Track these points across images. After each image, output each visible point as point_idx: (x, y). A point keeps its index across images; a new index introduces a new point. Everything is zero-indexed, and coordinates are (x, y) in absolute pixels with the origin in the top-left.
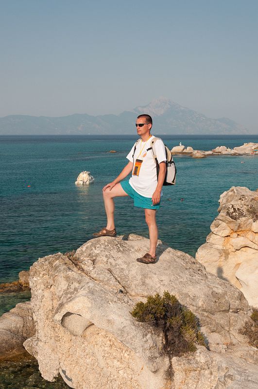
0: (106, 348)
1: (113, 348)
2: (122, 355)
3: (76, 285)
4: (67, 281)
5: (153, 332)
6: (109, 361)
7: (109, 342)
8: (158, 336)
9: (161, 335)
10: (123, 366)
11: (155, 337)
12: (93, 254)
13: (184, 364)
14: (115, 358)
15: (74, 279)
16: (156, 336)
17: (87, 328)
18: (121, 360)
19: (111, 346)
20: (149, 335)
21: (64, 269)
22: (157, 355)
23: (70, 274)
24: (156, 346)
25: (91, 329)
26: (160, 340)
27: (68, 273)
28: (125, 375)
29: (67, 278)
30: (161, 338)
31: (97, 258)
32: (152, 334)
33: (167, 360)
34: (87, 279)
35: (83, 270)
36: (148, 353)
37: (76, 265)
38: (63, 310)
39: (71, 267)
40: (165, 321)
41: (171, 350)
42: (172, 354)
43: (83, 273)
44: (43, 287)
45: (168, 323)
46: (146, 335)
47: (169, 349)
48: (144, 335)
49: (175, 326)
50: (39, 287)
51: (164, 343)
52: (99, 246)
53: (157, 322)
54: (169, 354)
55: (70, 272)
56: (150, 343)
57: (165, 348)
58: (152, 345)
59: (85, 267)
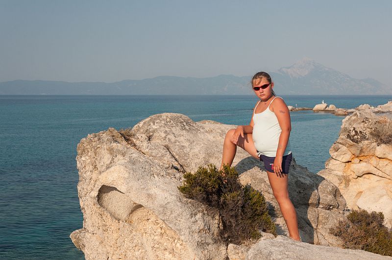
0: (156, 238)
1: (165, 237)
2: (174, 244)
3: (119, 157)
4: (111, 154)
5: (206, 212)
6: (159, 253)
7: (159, 230)
8: (213, 217)
9: (217, 217)
11: (207, 218)
13: (242, 252)
14: (166, 249)
15: (119, 152)
16: (210, 218)
17: (132, 212)
19: (162, 234)
20: (199, 215)
21: (108, 140)
22: (210, 241)
23: (114, 146)
24: (209, 229)
25: (139, 213)
26: (215, 224)
27: (112, 144)
29: (111, 151)
30: (216, 221)
32: (204, 214)
33: (223, 248)
34: (133, 150)
35: (135, 145)
36: (196, 237)
37: (127, 140)
38: (97, 183)
39: (119, 140)
40: (219, 196)
41: (229, 237)
42: (231, 242)
43: (133, 148)
44: (91, 167)
45: (222, 199)
46: (195, 215)
47: (226, 236)
48: (193, 215)
49: (230, 202)
50: (87, 168)
51: (221, 228)
52: (158, 121)
53: (208, 198)
54: (227, 242)
55: (115, 144)
56: (201, 224)
57: (221, 233)
58: (201, 228)
59: (138, 143)
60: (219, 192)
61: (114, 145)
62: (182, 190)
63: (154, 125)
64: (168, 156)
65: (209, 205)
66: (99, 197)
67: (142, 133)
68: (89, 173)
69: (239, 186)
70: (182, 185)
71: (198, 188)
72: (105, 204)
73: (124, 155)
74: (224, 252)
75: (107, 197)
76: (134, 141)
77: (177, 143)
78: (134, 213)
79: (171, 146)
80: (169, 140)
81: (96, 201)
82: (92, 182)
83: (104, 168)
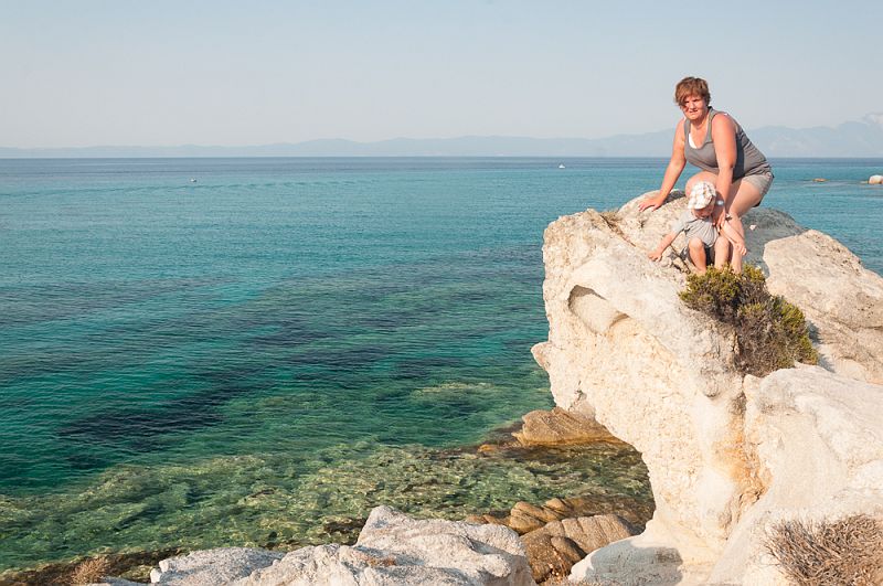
0: (645, 360)
1: (657, 358)
3: (599, 248)
4: (589, 244)
5: (714, 329)
7: (650, 350)
8: (726, 337)
9: (732, 337)
10: (670, 391)
11: (718, 338)
14: (658, 376)
15: (598, 240)
16: (721, 337)
17: (614, 323)
18: (667, 380)
19: (653, 356)
22: (720, 369)
24: (719, 353)
25: (623, 324)
26: (728, 346)
28: (672, 404)
29: (589, 239)
30: (730, 343)
32: (713, 332)
33: (737, 379)
34: (618, 239)
35: (622, 233)
36: (700, 362)
37: (611, 225)
38: (569, 282)
39: (600, 225)
40: (735, 308)
41: (747, 365)
42: (750, 372)
43: (619, 237)
44: (562, 261)
45: (739, 312)
46: (700, 332)
47: (743, 363)
48: (697, 332)
49: (750, 317)
50: (556, 262)
51: (737, 352)
53: (719, 309)
54: (744, 371)
55: (595, 231)
56: (707, 345)
57: (736, 360)
58: (708, 349)
59: (626, 231)
60: (736, 303)
61: (593, 232)
62: (685, 297)
65: (721, 320)
66: (570, 301)
67: (633, 217)
68: (558, 269)
69: (767, 297)
70: (685, 291)
71: (706, 295)
72: (577, 311)
73: (605, 246)
74: (738, 385)
75: (580, 301)
76: (621, 227)
78: (616, 324)
81: (566, 306)
82: (563, 281)
83: (579, 262)
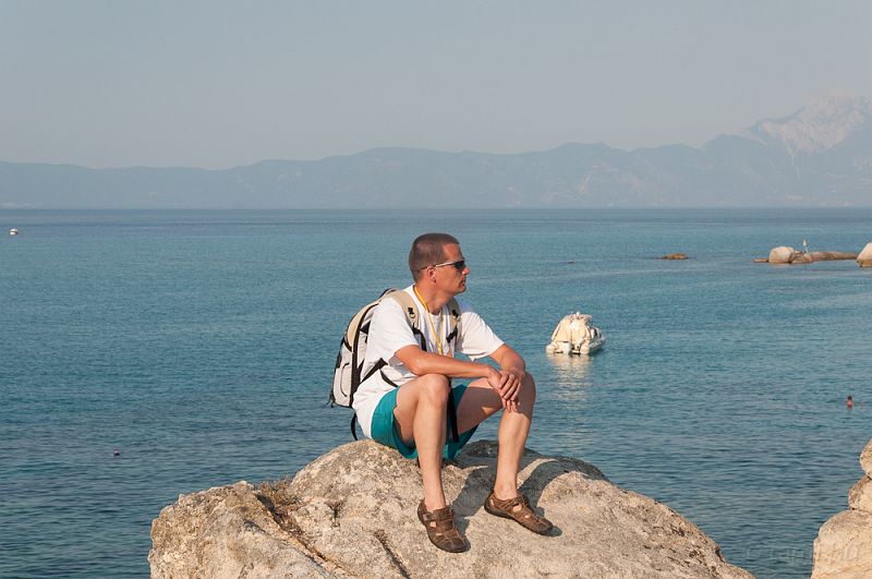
4: (240, 559)
12: (340, 487)
15: (258, 554)
21: (231, 523)
23: (246, 541)
27: (241, 535)
29: (239, 551)
31: (350, 499)
34: (294, 551)
37: (279, 517)
39: (259, 519)
43: (293, 542)
52: (358, 462)
55: (249, 534)
61: (248, 536)
63: (348, 473)
64: (384, 561)
73: (271, 564)
76: (298, 518)
77: (408, 525)
79: (390, 532)
80: (387, 515)
